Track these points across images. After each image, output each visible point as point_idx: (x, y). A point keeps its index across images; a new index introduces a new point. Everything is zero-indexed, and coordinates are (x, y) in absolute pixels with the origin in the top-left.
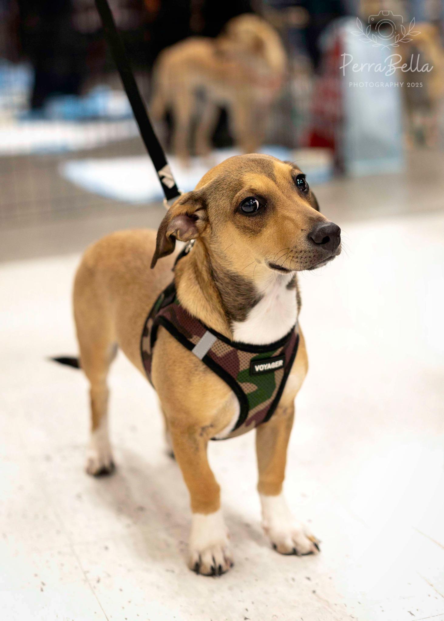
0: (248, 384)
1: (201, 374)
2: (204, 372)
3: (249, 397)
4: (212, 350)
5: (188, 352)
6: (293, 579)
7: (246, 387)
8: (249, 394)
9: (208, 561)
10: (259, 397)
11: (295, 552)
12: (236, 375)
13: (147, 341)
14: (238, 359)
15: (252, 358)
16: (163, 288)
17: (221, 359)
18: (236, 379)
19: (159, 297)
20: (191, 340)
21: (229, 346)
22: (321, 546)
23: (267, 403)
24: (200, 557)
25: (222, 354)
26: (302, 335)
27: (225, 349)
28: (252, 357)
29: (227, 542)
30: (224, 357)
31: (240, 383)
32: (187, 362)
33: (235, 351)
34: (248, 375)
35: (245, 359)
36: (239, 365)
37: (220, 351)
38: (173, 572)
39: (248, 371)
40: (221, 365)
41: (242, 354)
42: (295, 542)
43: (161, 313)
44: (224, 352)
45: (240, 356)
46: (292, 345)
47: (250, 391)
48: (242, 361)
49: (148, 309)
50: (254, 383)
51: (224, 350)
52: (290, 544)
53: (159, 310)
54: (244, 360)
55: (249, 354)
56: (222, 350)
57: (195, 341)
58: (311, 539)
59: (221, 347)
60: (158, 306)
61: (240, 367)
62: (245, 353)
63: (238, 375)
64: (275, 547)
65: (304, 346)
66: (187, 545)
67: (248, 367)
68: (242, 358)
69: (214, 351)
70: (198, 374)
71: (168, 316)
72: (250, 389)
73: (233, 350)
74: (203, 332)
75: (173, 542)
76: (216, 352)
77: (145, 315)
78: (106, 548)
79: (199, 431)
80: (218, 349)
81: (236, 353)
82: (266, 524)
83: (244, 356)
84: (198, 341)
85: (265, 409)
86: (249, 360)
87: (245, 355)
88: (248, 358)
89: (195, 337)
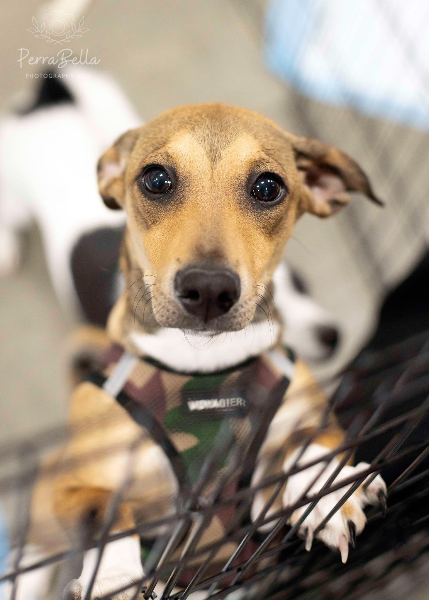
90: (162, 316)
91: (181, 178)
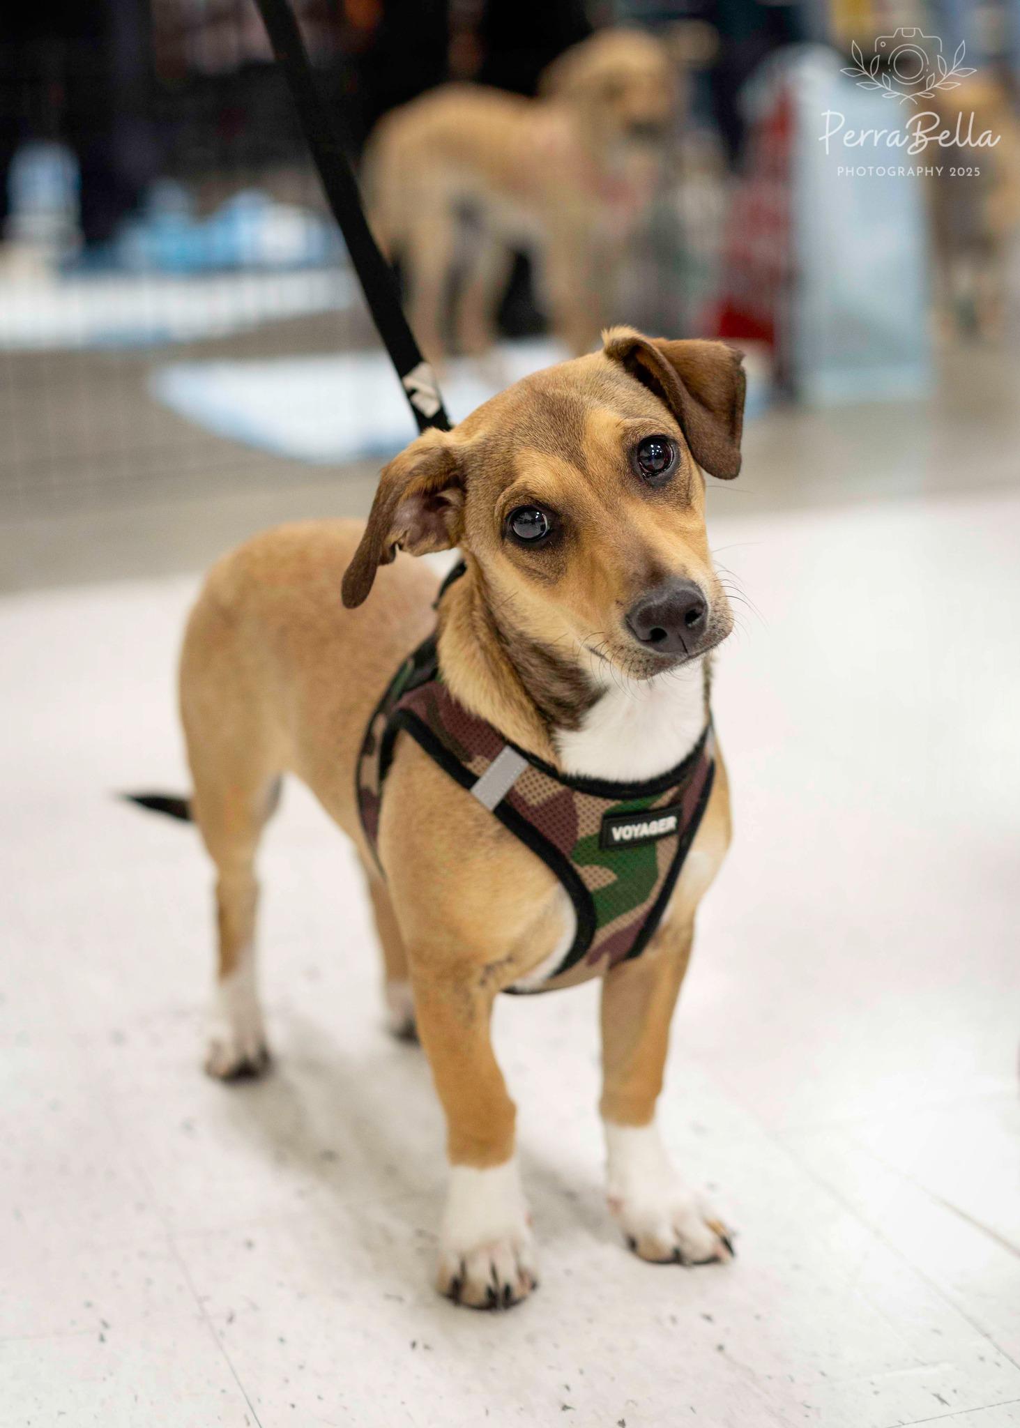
0: (596, 868)
1: (491, 844)
2: (498, 838)
3: (597, 899)
4: (517, 789)
5: (462, 793)
6: (674, 1320)
7: (591, 876)
8: (598, 892)
9: (479, 1275)
10: (620, 899)
11: (677, 1258)
12: (570, 848)
13: (372, 764)
14: (574, 812)
15: (607, 811)
16: (412, 645)
17: (537, 811)
18: (568, 856)
19: (402, 668)
20: (470, 766)
21: (556, 783)
22: (737, 1244)
23: (639, 912)
24: (463, 1267)
25: (539, 799)
26: (721, 762)
27: (545, 788)
28: (607, 807)
29: (525, 1233)
30: (542, 808)
31: (576, 867)
32: (459, 814)
33: (567, 794)
34: (595, 847)
35: (590, 810)
36: (577, 825)
37: (535, 793)
38: (400, 1299)
39: (596, 840)
40: (535, 824)
41: (584, 802)
42: (678, 1233)
43: (404, 702)
44: (544, 796)
45: (579, 805)
46: (698, 782)
47: (599, 884)
48: (583, 817)
49: (377, 692)
50: (610, 868)
51: (544, 791)
52: (667, 1239)
53: (400, 696)
54: (588, 813)
55: (600, 800)
56: (540, 790)
57: (479, 768)
58: (714, 1227)
59: (536, 785)
60: (399, 686)
61: (579, 830)
62: (591, 799)
63: (574, 849)
64: (632, 1245)
65: (725, 786)
66: (434, 1239)
67: (597, 831)
68: (584, 809)
69: (521, 793)
70: (484, 844)
71: (420, 710)
72: (600, 881)
73: (565, 790)
74: (497, 748)
75: (402, 1230)
76: (525, 794)
77: (368, 708)
78: (250, 1245)
79: (479, 973)
80: (531, 788)
81: (571, 799)
82: (614, 1190)
83: (589, 806)
84: (485, 769)
85: (631, 927)
86: (599, 815)
87: (590, 803)
88: (598, 810)
89: (478, 758)
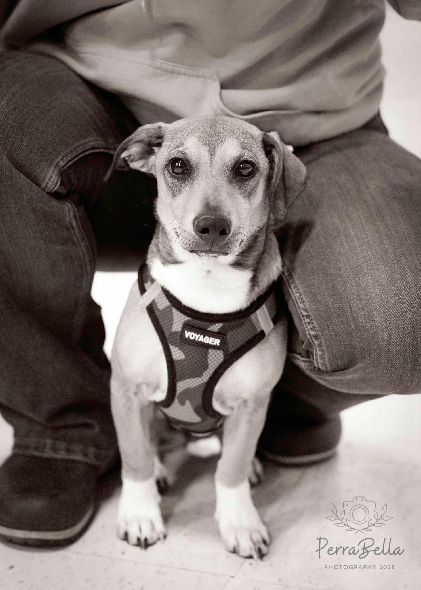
90: (186, 244)
91: (193, 166)
